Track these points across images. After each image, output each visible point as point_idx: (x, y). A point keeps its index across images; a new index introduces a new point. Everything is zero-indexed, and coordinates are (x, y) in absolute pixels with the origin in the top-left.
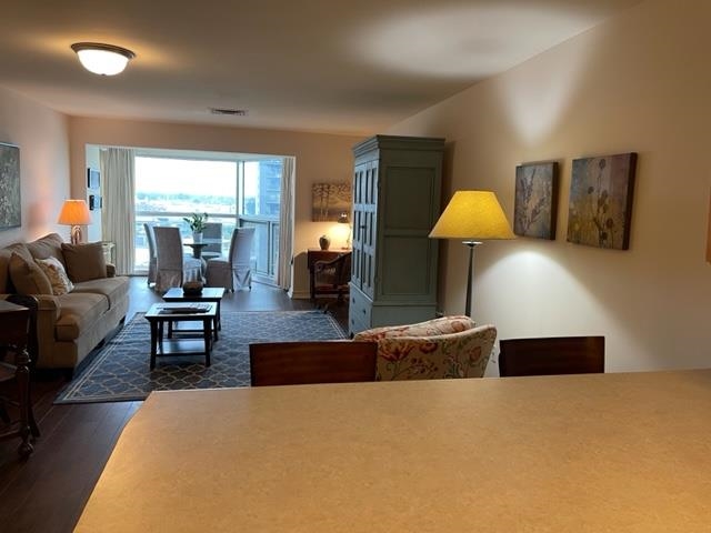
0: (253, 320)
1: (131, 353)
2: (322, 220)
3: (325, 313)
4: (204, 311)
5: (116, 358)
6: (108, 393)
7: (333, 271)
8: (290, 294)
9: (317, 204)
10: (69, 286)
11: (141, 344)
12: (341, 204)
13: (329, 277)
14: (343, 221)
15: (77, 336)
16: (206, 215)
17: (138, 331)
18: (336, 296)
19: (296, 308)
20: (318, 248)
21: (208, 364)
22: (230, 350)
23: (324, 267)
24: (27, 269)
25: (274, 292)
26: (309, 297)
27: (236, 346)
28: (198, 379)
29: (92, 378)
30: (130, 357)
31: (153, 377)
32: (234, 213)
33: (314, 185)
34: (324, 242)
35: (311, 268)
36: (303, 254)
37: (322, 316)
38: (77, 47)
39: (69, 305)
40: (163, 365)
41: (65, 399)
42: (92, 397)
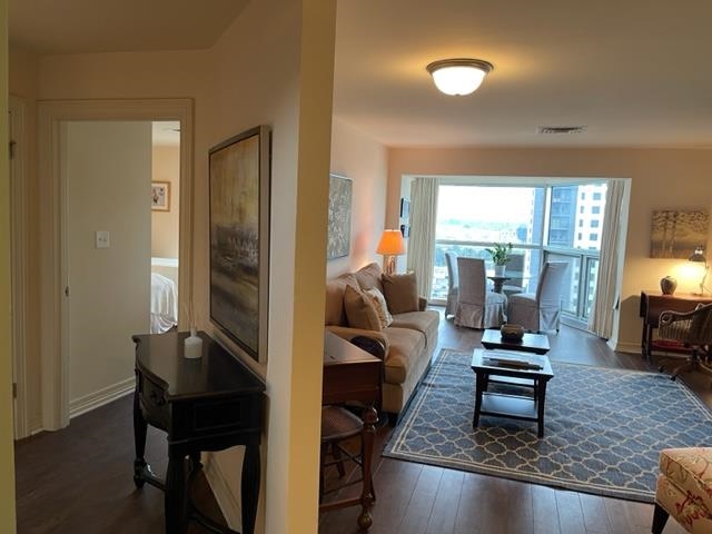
0: (575, 376)
1: (449, 401)
2: (664, 257)
3: (673, 379)
4: (538, 368)
5: (432, 405)
6: (435, 453)
7: (686, 325)
8: (613, 344)
9: (658, 236)
10: (390, 319)
11: (456, 390)
12: (693, 236)
13: (681, 332)
14: (698, 259)
15: (403, 382)
16: (511, 246)
18: (688, 357)
19: (627, 366)
20: (658, 291)
21: (541, 434)
22: (561, 417)
23: (675, 318)
24: (362, 304)
25: (589, 340)
26: (639, 351)
27: (567, 412)
28: (534, 456)
29: (415, 428)
30: (448, 406)
31: (480, 439)
32: (538, 244)
33: (655, 213)
34: (668, 285)
35: (650, 323)
36: (634, 297)
37: (669, 382)
38: (432, 68)
39: (395, 343)
40: (486, 425)
41: (393, 451)
42: (418, 455)
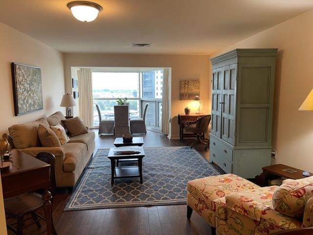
0: (156, 152)
1: (100, 174)
2: (185, 100)
3: (191, 148)
5: (92, 178)
6: (92, 203)
7: (194, 126)
8: (169, 137)
9: (183, 91)
10: (67, 139)
11: (104, 168)
12: (195, 90)
13: (193, 129)
14: (197, 99)
15: (74, 170)
17: (100, 160)
18: (196, 138)
19: (175, 145)
20: (183, 113)
21: (141, 182)
22: (150, 172)
23: (190, 123)
24: (47, 134)
25: (161, 136)
26: (179, 138)
27: (153, 169)
28: (139, 193)
29: (82, 192)
30: (100, 177)
31: (114, 190)
32: (138, 97)
33: (181, 82)
34: (187, 111)
35: (182, 126)
36: (175, 117)
37: (190, 150)
39: (69, 151)
40: (117, 183)
41: (70, 207)
42: (84, 206)
